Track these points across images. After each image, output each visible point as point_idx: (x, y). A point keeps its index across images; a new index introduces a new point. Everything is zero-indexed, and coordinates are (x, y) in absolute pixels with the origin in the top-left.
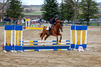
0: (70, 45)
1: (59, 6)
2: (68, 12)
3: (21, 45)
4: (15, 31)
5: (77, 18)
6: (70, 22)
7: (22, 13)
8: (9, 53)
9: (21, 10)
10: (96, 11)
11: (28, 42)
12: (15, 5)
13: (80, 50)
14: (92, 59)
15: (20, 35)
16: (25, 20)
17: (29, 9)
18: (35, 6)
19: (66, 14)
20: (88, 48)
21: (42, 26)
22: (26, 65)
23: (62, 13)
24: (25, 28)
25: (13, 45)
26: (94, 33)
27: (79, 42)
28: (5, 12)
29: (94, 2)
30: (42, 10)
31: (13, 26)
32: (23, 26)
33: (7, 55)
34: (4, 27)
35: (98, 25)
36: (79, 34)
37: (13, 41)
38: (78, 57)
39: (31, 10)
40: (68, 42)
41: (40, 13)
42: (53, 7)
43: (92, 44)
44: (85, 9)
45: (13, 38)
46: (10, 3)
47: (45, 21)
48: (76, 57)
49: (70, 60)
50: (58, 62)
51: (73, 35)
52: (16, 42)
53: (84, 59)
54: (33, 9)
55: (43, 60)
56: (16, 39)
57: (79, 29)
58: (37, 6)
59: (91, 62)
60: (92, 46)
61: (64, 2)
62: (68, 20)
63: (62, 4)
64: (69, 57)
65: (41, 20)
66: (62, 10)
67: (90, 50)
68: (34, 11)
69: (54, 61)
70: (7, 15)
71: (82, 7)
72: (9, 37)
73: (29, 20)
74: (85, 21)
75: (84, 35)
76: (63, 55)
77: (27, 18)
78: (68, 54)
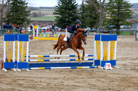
0: (93, 61)
1: (78, 8)
2: (91, 16)
3: (27, 61)
4: (19, 42)
5: (104, 25)
6: (94, 29)
7: (28, 18)
8: (10, 72)
9: (27, 14)
10: (129, 15)
11: (36, 58)
12: (19, 6)
13: (107, 68)
14: (123, 80)
15: (25, 48)
16: (31, 28)
17: (37, 12)
18: (45, 8)
19: (88, 20)
20: (119, 65)
21: (55, 35)
22: (34, 88)
23: (83, 18)
24: (31, 38)
25: (16, 62)
26: (126, 45)
27: (105, 57)
28: (4, 17)
29: (126, 3)
30: (56, 14)
31: (16, 35)
32: (30, 36)
33: (7, 75)
34: (3, 37)
35: (132, 34)
36: (105, 47)
37: (16, 56)
38: (105, 77)
39: (40, 13)
40: (91, 58)
41: (52, 17)
42: (70, 10)
43: (123, 59)
44: (113, 12)
45: (16, 52)
46: (12, 4)
47: (60, 29)
48: (101, 77)
49: (93, 81)
50: (78, 84)
51: (98, 48)
52: (20, 57)
53: (112, 80)
54: (43, 12)
55: (56, 82)
56: (20, 53)
57: (105, 39)
58: (48, 8)
59: (122, 84)
60: (124, 62)
61: (85, 3)
62: (91, 27)
63: (83, 6)
64: (93, 78)
65: (53, 27)
66: (82, 13)
67: (120, 68)
68: (44, 15)
69: (71, 83)
70: (8, 21)
71: (109, 9)
72: (10, 50)
73: (37, 27)
74: (114, 28)
75: (112, 48)
76: (84, 75)
77: (35, 25)
78: (90, 74)
